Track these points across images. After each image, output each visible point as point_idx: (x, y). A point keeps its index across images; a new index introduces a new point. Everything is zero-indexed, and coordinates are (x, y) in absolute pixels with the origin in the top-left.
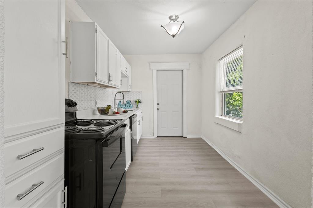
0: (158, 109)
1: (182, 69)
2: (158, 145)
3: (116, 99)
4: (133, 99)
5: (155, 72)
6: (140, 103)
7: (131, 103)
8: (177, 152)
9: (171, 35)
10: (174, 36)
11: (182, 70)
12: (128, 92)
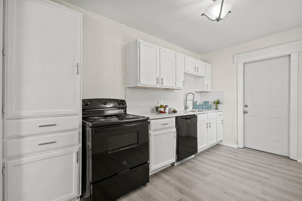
0: (245, 112)
1: (288, 53)
2: (234, 157)
3: (187, 99)
4: (211, 99)
5: (241, 66)
6: (219, 104)
7: (209, 104)
8: (251, 173)
9: (215, 19)
10: (218, 20)
11: (290, 55)
12: (205, 93)
